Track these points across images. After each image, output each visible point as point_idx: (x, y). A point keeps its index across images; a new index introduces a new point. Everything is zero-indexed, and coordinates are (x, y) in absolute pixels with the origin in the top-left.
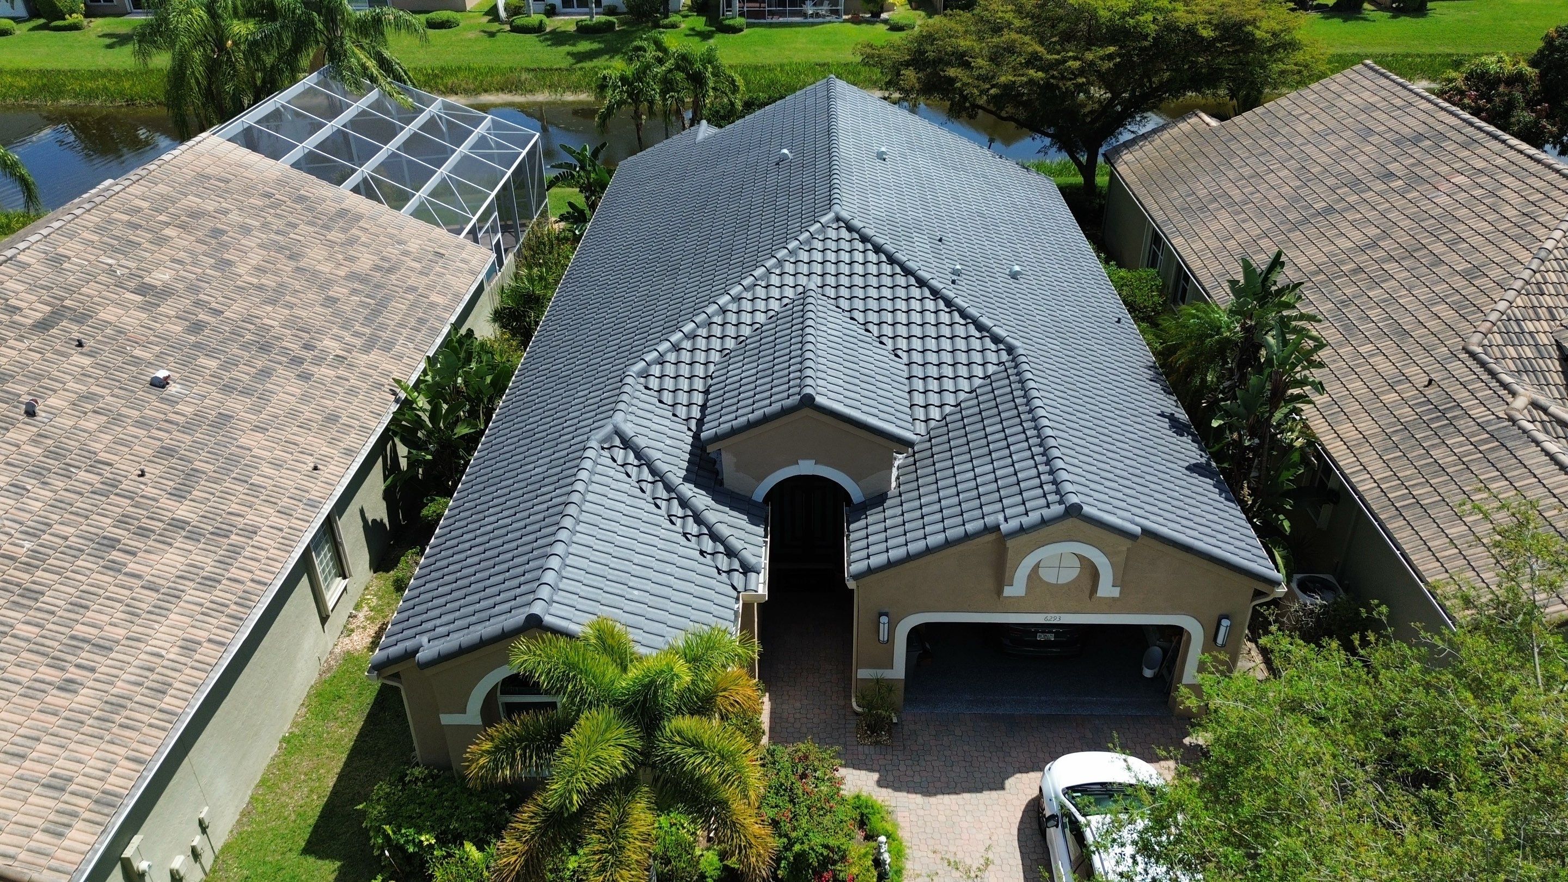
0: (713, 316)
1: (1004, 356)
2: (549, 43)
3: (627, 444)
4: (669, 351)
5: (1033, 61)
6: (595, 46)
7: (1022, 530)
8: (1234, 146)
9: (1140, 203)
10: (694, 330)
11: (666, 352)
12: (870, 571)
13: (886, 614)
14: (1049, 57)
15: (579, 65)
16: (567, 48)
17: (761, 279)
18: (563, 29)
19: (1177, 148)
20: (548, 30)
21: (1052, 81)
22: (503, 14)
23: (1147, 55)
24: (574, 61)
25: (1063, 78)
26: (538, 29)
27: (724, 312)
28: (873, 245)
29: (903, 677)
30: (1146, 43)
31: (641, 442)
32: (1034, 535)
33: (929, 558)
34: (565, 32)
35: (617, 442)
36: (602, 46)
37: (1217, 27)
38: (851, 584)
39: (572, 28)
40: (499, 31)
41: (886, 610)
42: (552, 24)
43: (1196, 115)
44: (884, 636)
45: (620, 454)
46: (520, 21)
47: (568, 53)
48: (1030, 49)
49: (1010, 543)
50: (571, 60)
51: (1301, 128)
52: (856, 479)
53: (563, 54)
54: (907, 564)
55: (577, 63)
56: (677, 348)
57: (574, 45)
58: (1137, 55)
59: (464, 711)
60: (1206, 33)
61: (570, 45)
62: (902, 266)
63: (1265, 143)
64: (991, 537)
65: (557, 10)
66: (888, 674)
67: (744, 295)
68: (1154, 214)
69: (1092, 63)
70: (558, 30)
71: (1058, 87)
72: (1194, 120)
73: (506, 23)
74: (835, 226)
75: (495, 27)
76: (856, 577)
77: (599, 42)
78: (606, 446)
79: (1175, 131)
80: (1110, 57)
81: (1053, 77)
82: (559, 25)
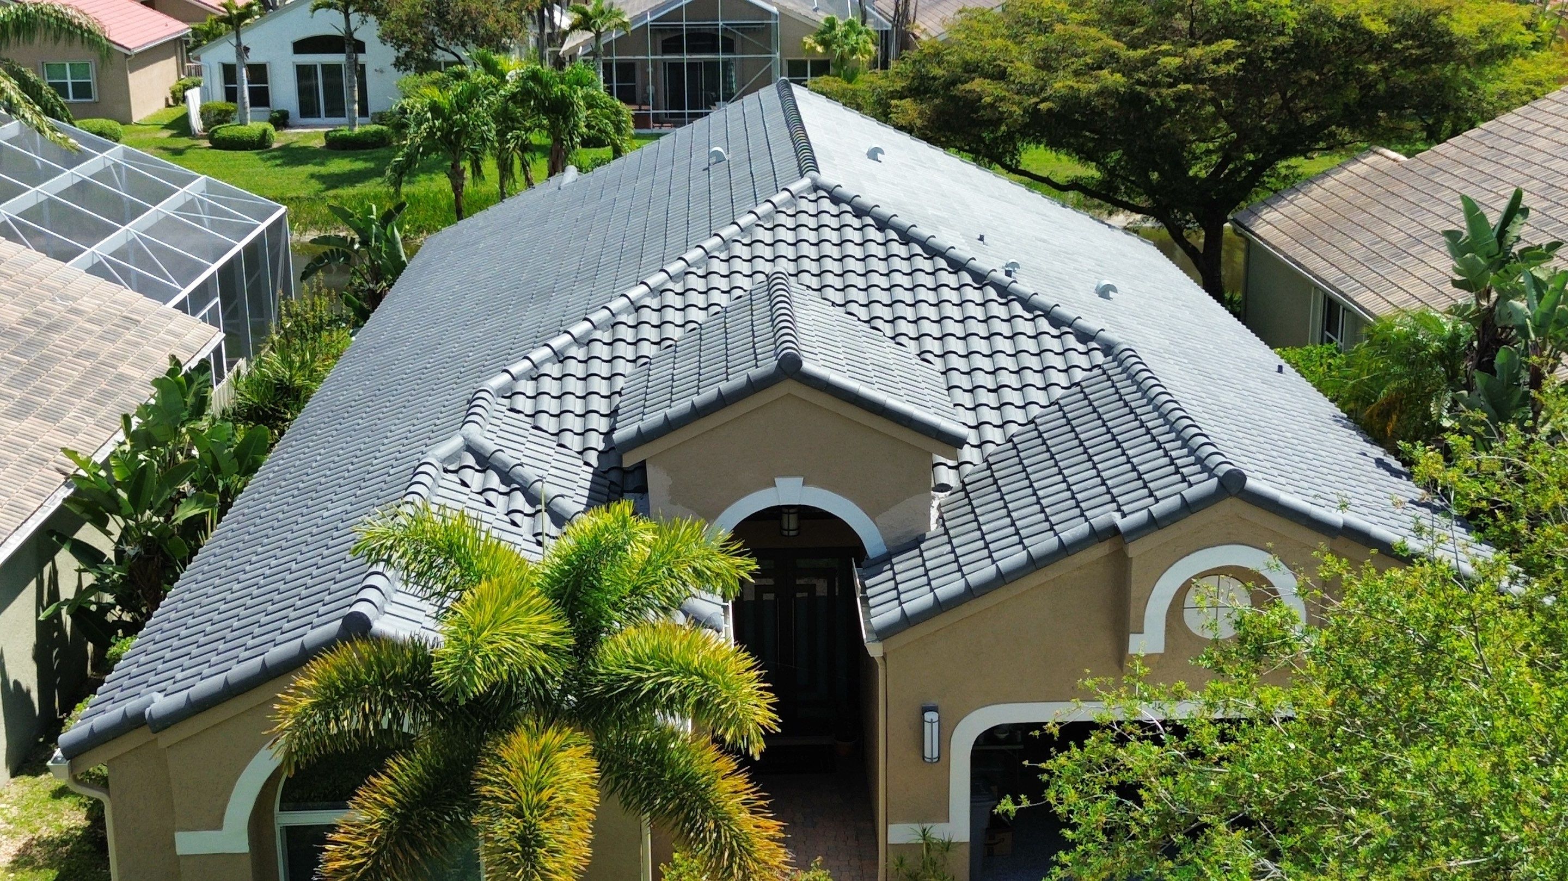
0: (619, 313)
1: (1099, 358)
2: (278, 162)
3: (485, 462)
4: (547, 360)
5: (1108, 59)
6: (359, 165)
7: (1153, 523)
8: (1440, 178)
9: (1299, 264)
10: (588, 333)
11: (543, 362)
12: (907, 621)
13: (934, 709)
14: (1131, 53)
15: (332, 193)
16: (311, 169)
17: (696, 264)
18: (302, 144)
19: (1349, 193)
20: (275, 146)
21: (1138, 88)
22: (197, 123)
23: (1288, 58)
24: (323, 187)
25: (1155, 84)
26: (260, 144)
27: (637, 309)
28: (874, 219)
29: (967, 839)
30: (1281, 40)
31: (507, 457)
32: (1171, 532)
33: (1001, 594)
34: (305, 148)
35: (470, 460)
36: (371, 165)
37: (1391, 22)
38: (875, 650)
39: (319, 143)
40: (190, 147)
41: (934, 702)
42: (280, 138)
43: (1375, 153)
44: (930, 748)
45: (475, 479)
46: (225, 131)
47: (312, 176)
48: (1099, 45)
49: (1134, 549)
50: (316, 185)
51: (1541, 143)
52: (873, 512)
53: (303, 177)
54: (964, 606)
55: (328, 189)
56: (560, 357)
57: (322, 164)
58: (1270, 58)
59: (217, 824)
60: (1378, 27)
61: (315, 164)
62: (924, 244)
63: (1489, 168)
64: (1100, 551)
65: (290, 122)
66: (939, 832)
67: (670, 285)
68: (1323, 274)
69: (1198, 66)
70: (293, 146)
71: (1150, 101)
72: (1372, 159)
73: (202, 137)
74: (813, 197)
75: (183, 142)
76: (884, 634)
77: (366, 160)
78: (451, 468)
79: (1344, 175)
80: (1229, 57)
81: (1139, 82)
82: (295, 139)
